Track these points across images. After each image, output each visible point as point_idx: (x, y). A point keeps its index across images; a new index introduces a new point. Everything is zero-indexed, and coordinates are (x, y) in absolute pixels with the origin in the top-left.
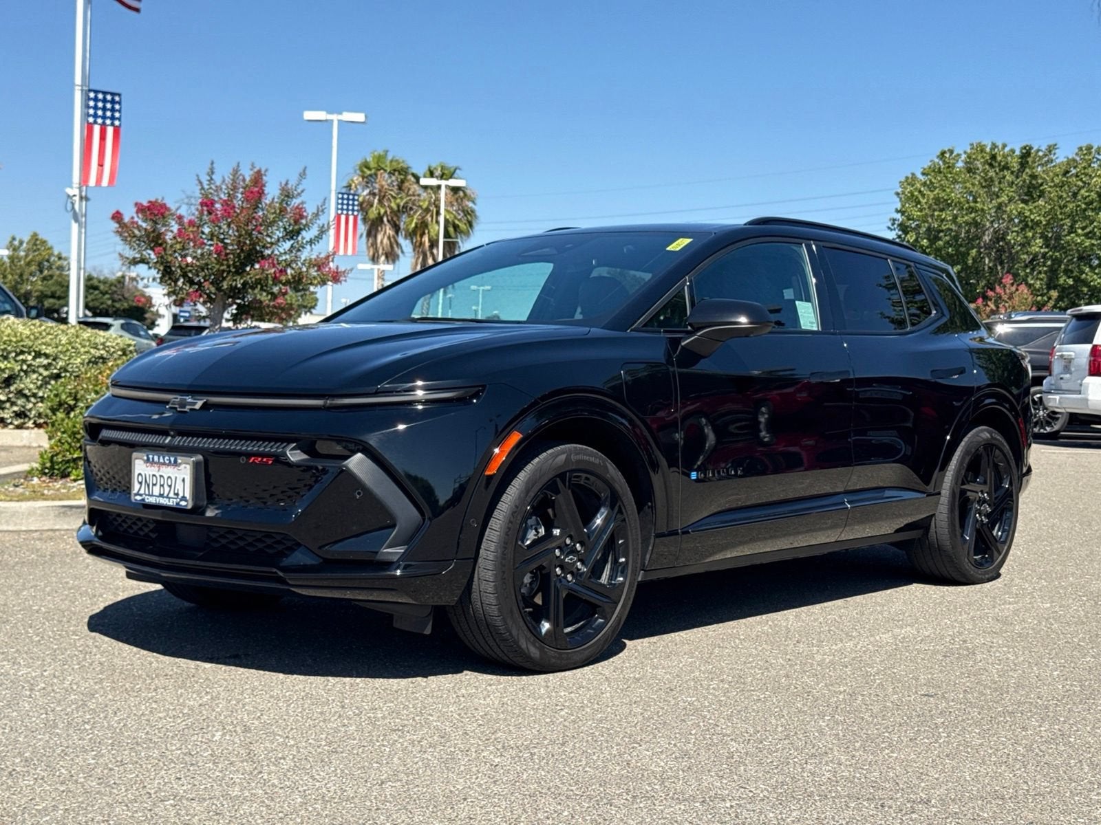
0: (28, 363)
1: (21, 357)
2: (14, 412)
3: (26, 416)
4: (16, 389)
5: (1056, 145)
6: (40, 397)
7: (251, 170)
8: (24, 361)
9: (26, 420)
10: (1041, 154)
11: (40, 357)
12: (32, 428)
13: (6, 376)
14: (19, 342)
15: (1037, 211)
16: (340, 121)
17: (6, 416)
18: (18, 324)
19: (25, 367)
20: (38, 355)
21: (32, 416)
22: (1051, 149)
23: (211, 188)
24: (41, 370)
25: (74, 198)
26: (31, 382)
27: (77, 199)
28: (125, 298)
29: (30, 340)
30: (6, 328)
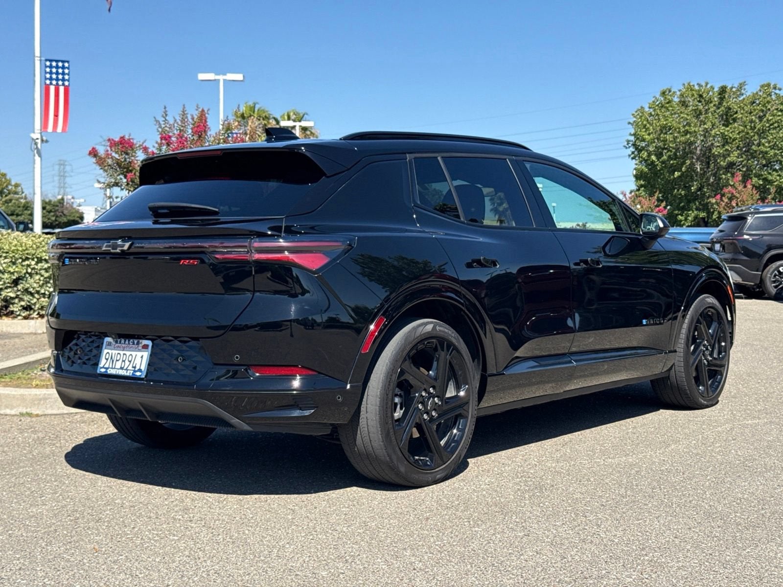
0: (32, 267)
1: (27, 262)
2: (21, 306)
3: (31, 309)
4: (23, 288)
5: (745, 82)
6: (42, 294)
7: (197, 110)
8: (28, 266)
9: (32, 312)
10: (734, 90)
11: (41, 262)
12: (37, 318)
13: (15, 278)
14: (24, 250)
15: (734, 131)
16: (224, 80)
17: (15, 309)
18: (22, 236)
19: (29, 270)
20: (40, 260)
21: (36, 308)
22: (741, 86)
23: (166, 127)
24: (43, 272)
25: (37, 141)
26: (35, 282)
27: (39, 141)
28: (64, 215)
29: (33, 249)
30: (13, 240)
